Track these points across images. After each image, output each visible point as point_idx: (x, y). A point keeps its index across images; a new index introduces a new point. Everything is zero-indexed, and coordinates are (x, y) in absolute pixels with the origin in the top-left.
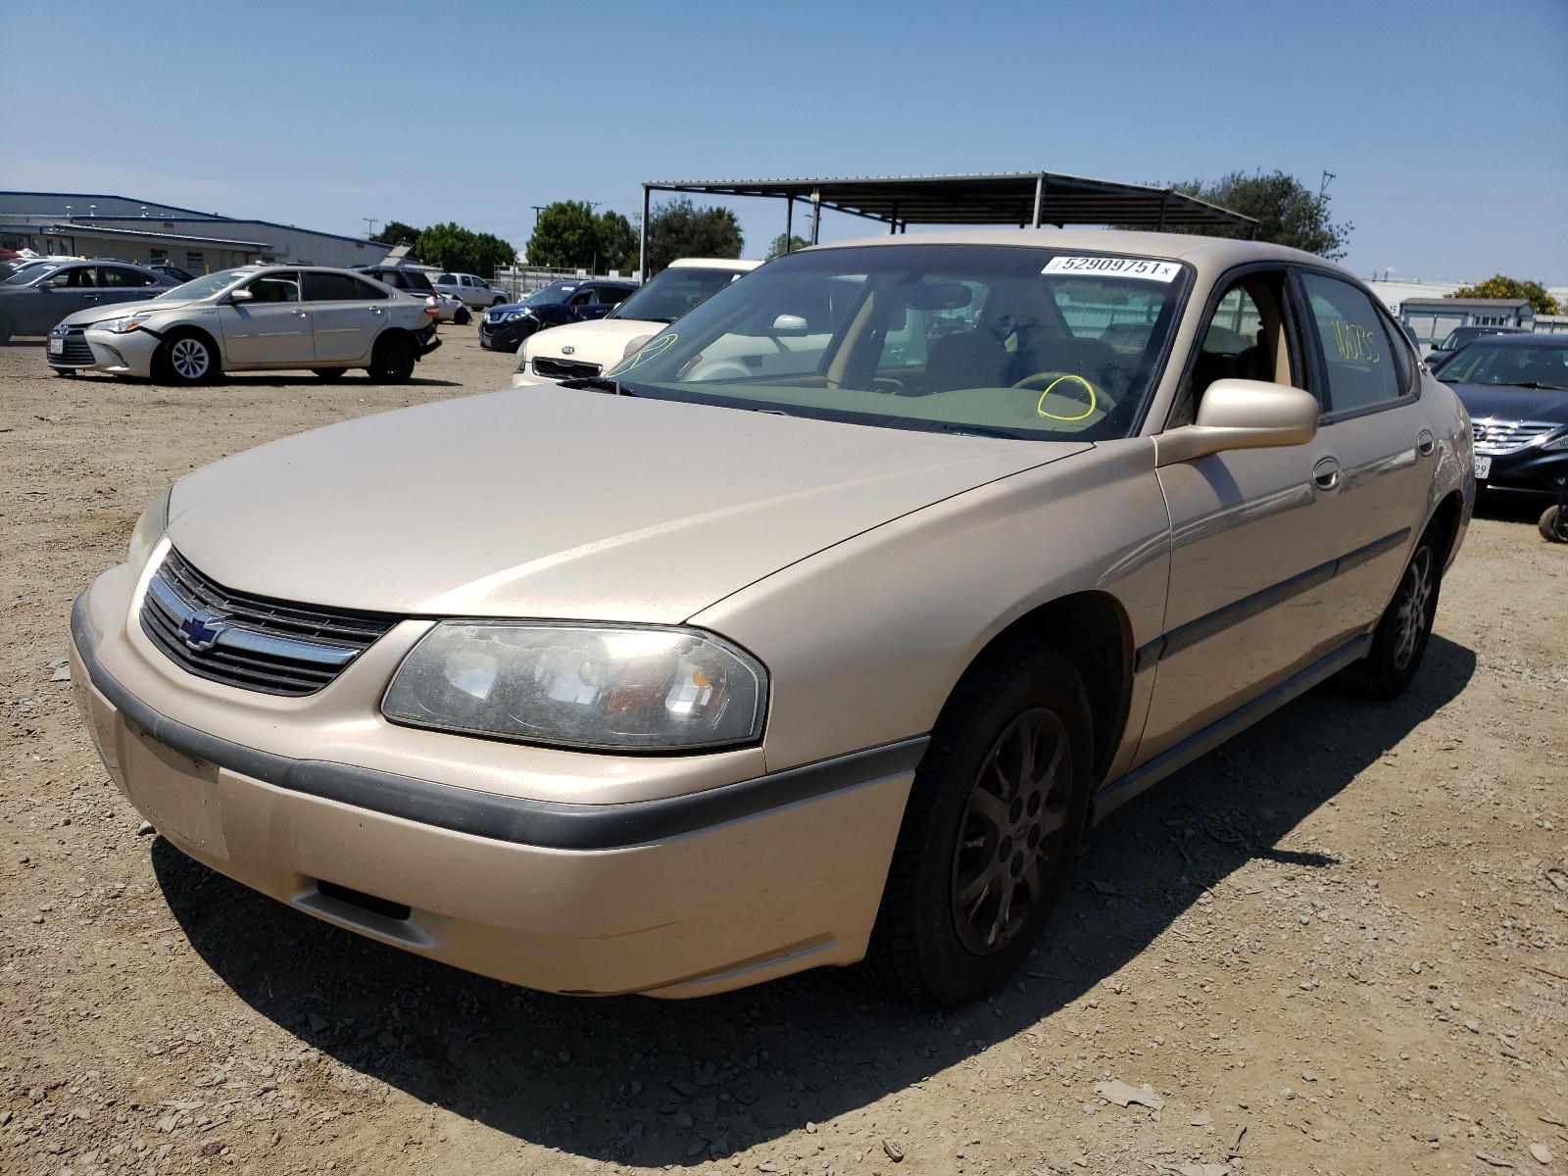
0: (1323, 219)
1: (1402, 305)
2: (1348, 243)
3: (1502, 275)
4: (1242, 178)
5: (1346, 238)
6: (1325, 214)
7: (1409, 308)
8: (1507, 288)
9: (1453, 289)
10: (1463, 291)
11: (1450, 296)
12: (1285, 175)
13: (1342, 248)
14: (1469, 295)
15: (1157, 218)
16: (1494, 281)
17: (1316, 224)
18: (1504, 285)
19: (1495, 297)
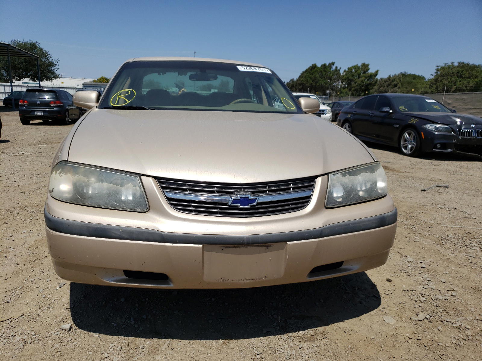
0: (49, 57)
1: (83, 84)
2: (59, 65)
3: (103, 76)
4: (18, 42)
5: (58, 64)
6: (50, 56)
7: (85, 85)
8: (106, 80)
9: (92, 80)
10: (94, 80)
11: (91, 82)
12: (33, 42)
13: (57, 67)
14: (97, 82)
15: (7, 54)
16: (102, 78)
17: (48, 59)
18: (105, 79)
19: (103, 82)
